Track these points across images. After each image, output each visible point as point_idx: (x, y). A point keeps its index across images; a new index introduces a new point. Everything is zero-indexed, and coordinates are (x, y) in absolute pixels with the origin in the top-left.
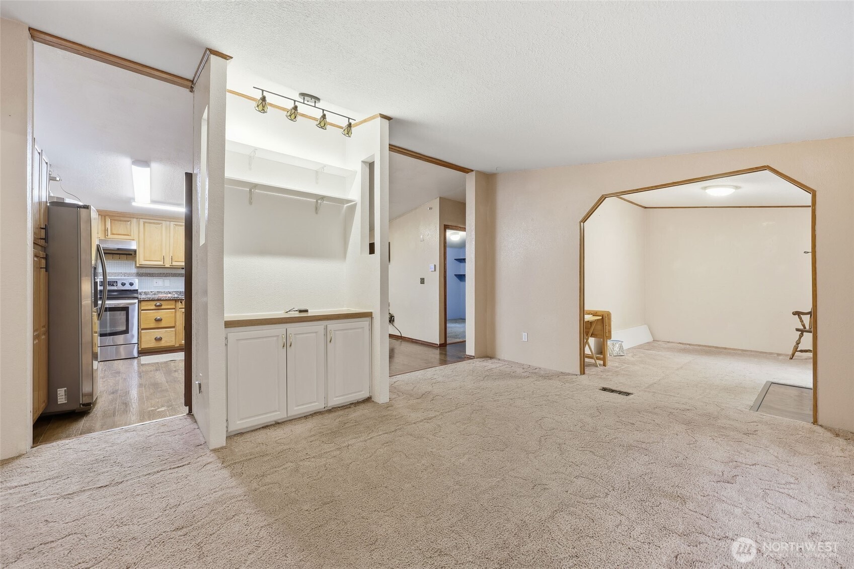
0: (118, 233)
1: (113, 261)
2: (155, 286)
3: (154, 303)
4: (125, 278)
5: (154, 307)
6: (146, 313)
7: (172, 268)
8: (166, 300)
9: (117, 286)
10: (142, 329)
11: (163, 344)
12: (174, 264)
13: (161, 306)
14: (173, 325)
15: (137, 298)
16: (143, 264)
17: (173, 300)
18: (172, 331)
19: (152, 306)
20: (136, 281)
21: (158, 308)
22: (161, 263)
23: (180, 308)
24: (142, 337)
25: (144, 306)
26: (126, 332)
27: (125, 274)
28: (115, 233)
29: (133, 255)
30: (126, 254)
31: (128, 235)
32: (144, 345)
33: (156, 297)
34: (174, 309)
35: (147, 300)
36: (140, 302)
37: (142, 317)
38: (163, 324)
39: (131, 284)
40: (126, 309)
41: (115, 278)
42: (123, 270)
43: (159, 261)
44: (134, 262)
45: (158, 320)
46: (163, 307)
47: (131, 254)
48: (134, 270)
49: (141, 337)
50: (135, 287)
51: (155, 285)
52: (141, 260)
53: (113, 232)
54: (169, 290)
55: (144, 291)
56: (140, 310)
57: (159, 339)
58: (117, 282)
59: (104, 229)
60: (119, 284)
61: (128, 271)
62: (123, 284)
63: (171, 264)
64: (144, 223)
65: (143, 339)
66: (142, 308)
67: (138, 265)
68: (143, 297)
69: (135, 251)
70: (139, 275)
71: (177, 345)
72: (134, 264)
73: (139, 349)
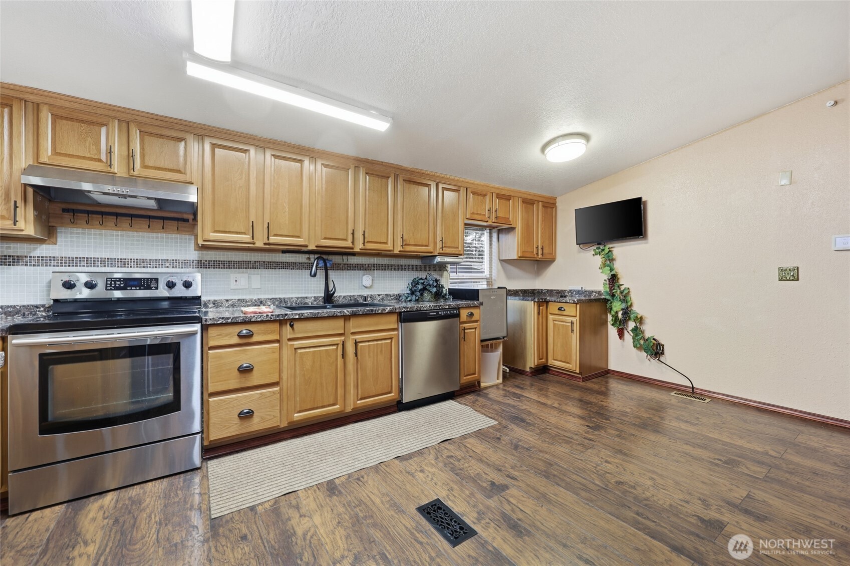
0: (157, 165)
1: (150, 235)
2: (232, 287)
3: (236, 329)
4: (174, 270)
5: (235, 340)
6: (220, 357)
7: (269, 249)
8: (262, 322)
9: (157, 288)
10: (212, 395)
11: (257, 425)
12: (273, 239)
13: (250, 335)
14: (275, 379)
15: (198, 320)
16: (211, 238)
17: (275, 321)
18: (274, 392)
19: (230, 336)
20: (197, 277)
21: (246, 340)
22: (246, 238)
23: (290, 340)
24: (211, 414)
25: (216, 337)
26: (174, 405)
27: (175, 263)
28: (151, 164)
29: (191, 221)
30: (178, 220)
31: (179, 171)
32: (216, 434)
33: (238, 314)
34: (278, 341)
35: (222, 324)
36: (205, 328)
37: (211, 365)
38: (256, 378)
39: (187, 285)
40: (172, 349)
41: (155, 270)
42: (170, 255)
43: (244, 233)
44: (193, 237)
45: (245, 371)
46: (255, 339)
47: (186, 220)
48: (193, 255)
49: (208, 414)
50: (196, 290)
51: (233, 285)
52: (207, 231)
53: (146, 164)
54: (260, 297)
55: (212, 298)
56: (205, 348)
57: (245, 416)
58: (157, 280)
59: (126, 153)
60: (162, 284)
61: (181, 257)
62: (171, 285)
63: (266, 241)
64: (214, 146)
65: (214, 419)
66: (211, 344)
67: (200, 242)
68: (212, 314)
69: (193, 208)
70: (202, 265)
71: (284, 424)
72: (193, 242)
73: (206, 443)
